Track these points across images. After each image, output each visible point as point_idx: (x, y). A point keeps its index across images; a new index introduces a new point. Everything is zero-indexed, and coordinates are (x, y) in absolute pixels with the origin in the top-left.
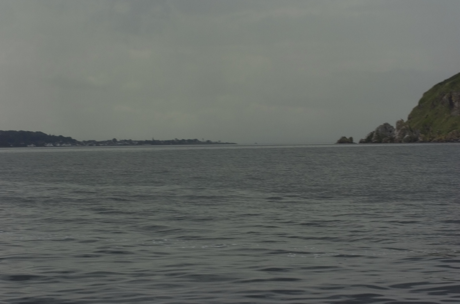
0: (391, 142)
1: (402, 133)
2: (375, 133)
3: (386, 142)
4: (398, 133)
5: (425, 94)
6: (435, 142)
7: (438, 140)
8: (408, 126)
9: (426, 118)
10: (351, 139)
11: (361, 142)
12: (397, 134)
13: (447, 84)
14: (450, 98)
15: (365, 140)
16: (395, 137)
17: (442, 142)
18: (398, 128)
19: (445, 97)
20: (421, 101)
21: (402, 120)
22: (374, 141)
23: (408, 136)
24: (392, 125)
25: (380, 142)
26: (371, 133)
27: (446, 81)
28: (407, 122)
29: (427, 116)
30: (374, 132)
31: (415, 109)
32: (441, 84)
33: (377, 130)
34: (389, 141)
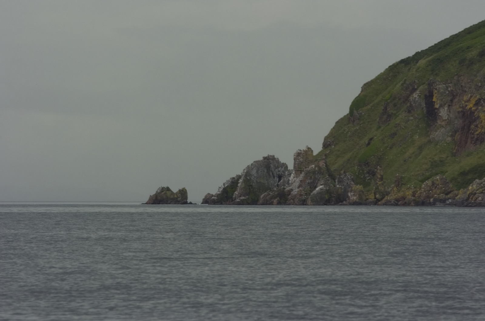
0: (279, 203)
1: (308, 181)
2: (241, 181)
3: (267, 203)
4: (298, 180)
5: (367, 86)
6: (388, 204)
7: (398, 200)
8: (322, 164)
9: (369, 144)
10: (183, 193)
11: (208, 201)
12: (297, 184)
13: (422, 62)
14: (429, 97)
15: (218, 195)
16: (292, 190)
17: (406, 204)
18: (298, 169)
19: (415, 95)
20: (357, 104)
21: (309, 148)
22: (238, 200)
23: (321, 189)
24: (282, 161)
25: (254, 202)
26: (234, 178)
27: (418, 56)
28: (320, 154)
29: (371, 139)
30: (239, 177)
31: (340, 124)
32: (406, 62)
33: (248, 173)
34: (275, 201)
